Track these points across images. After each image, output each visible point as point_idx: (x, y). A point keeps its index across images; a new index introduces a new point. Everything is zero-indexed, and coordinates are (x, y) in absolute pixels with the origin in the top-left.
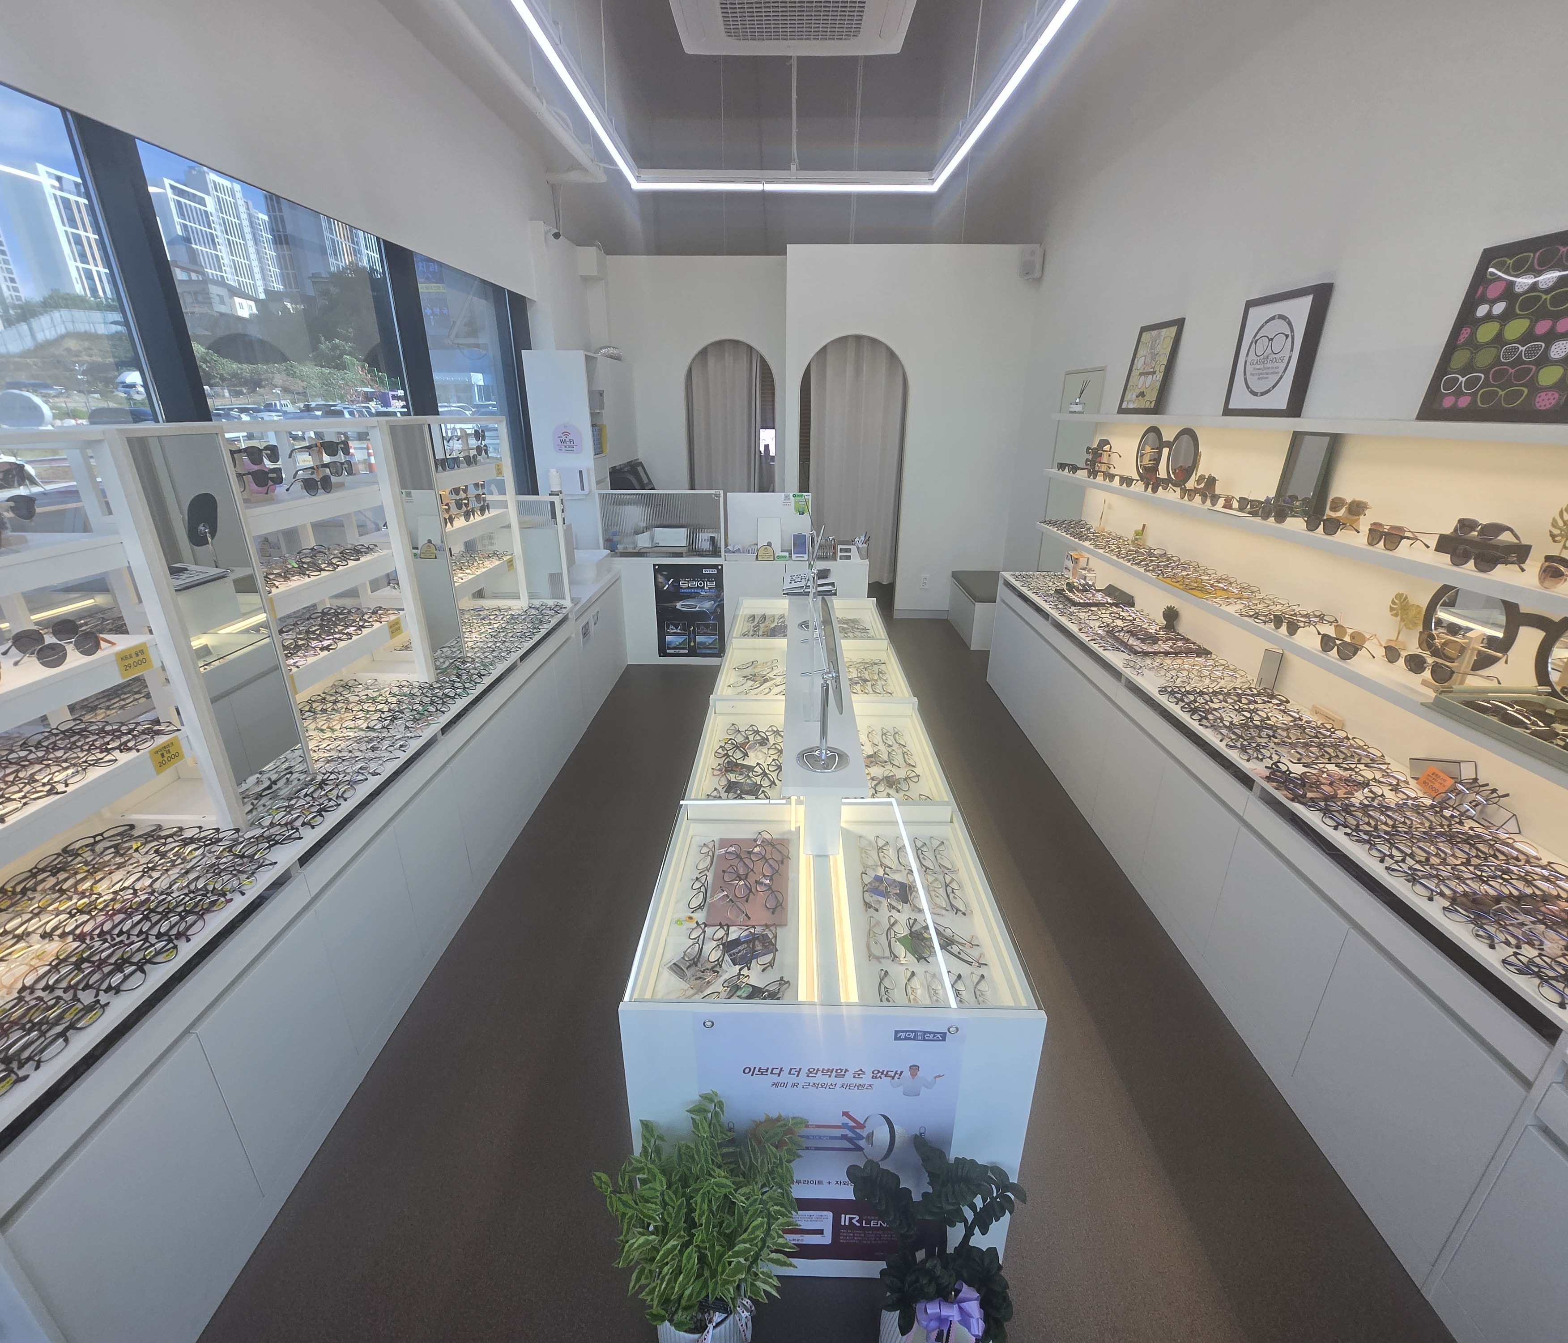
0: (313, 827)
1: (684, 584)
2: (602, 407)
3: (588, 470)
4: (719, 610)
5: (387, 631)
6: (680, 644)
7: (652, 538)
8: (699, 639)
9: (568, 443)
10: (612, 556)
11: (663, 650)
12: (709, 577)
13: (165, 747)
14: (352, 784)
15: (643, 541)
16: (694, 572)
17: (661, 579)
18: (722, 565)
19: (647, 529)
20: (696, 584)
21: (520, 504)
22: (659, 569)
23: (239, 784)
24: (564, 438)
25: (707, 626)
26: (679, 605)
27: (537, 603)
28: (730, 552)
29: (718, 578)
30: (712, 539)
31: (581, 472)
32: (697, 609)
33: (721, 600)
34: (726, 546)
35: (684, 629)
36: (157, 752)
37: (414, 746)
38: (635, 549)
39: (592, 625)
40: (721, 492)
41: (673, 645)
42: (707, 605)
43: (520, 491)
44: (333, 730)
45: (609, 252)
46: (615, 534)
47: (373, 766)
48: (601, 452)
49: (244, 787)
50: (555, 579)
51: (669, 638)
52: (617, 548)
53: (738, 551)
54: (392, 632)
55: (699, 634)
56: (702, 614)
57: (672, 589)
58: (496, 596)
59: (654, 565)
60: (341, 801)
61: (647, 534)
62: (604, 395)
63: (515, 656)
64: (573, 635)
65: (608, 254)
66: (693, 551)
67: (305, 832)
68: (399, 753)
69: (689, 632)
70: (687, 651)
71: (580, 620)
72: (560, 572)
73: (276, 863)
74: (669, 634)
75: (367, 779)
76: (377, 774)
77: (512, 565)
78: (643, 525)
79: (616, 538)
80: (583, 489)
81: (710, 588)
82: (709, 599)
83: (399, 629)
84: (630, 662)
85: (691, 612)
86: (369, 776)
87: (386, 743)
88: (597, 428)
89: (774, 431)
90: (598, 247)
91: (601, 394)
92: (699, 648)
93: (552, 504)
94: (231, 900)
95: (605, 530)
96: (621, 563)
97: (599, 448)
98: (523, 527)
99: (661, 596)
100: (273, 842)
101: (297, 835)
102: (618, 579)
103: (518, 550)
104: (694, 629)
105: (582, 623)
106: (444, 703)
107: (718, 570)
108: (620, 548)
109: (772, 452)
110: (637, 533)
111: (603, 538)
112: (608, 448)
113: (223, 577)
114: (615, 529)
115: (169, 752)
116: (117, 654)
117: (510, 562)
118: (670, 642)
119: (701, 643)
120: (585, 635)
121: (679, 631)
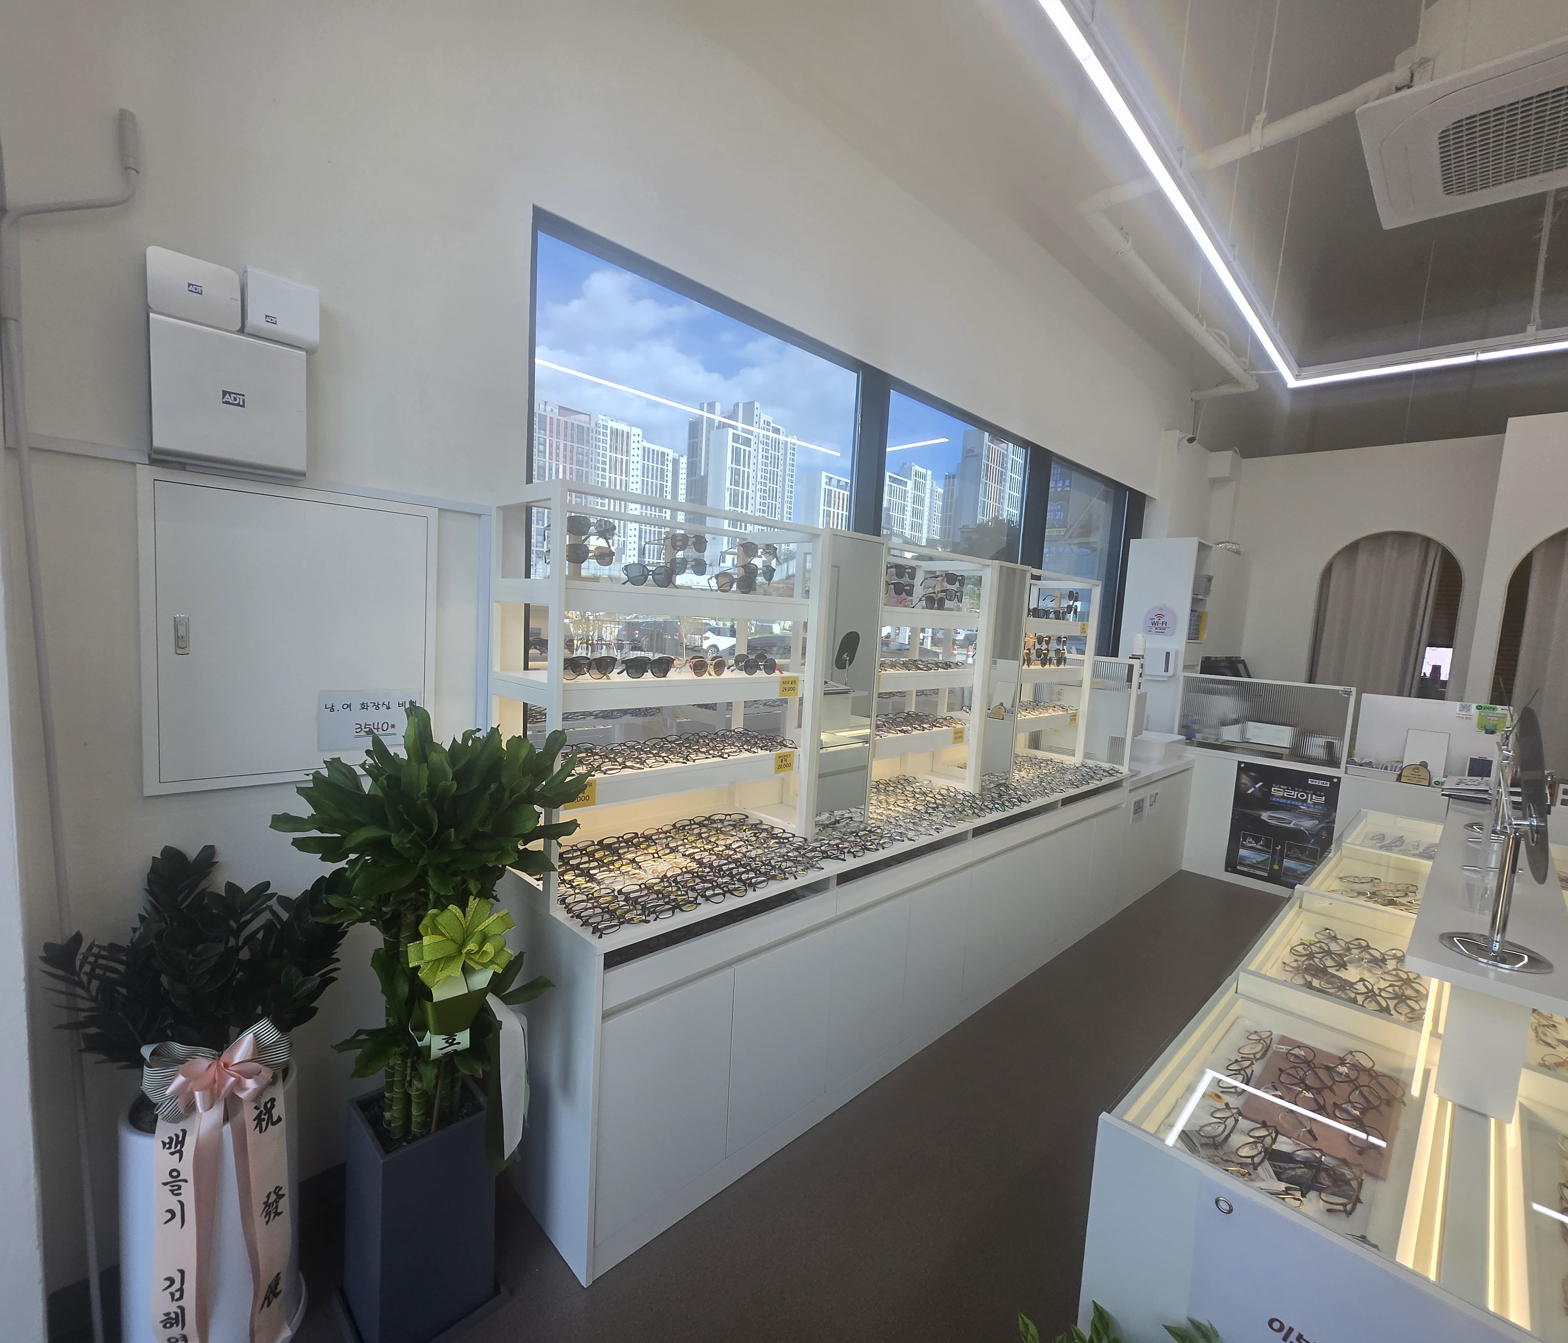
0: (855, 857)
1: (1277, 791)
2: (1207, 592)
3: (1177, 653)
4: (1324, 834)
5: (952, 736)
6: (1259, 863)
7: (1243, 732)
8: (1287, 863)
9: (1160, 625)
10: (1187, 744)
11: (1232, 864)
12: (1316, 790)
13: (785, 756)
14: (892, 839)
15: (1230, 734)
16: (1297, 780)
17: (1245, 780)
18: (1339, 779)
19: (1236, 722)
20: (1295, 794)
21: (1096, 666)
22: (1244, 769)
23: (817, 815)
24: (1156, 620)
25: (1303, 850)
26: (1265, 816)
27: (1091, 763)
28: (1355, 763)
29: (1332, 790)
30: (1330, 746)
31: (1168, 654)
32: (1291, 825)
33: (1330, 822)
34: (1350, 754)
35: (1267, 845)
36: (780, 757)
37: (947, 832)
38: (1217, 740)
39: (1147, 803)
40: (1354, 689)
41: (1247, 862)
42: (1307, 824)
43: (1100, 652)
44: (888, 803)
45: (1245, 455)
46: (1194, 722)
47: (911, 834)
48: (1197, 639)
49: (818, 818)
50: (1116, 743)
51: (1242, 852)
52: (1195, 737)
53: (1370, 764)
54: (955, 738)
55: (1289, 857)
56: (1296, 834)
57: (1259, 795)
58: (1051, 749)
59: (1240, 763)
60: (880, 848)
61: (1236, 728)
62: (1213, 581)
63: (1058, 796)
64: (1124, 806)
65: (1244, 458)
66: (1296, 754)
67: (848, 857)
68: (933, 832)
69: (1275, 851)
70: (1266, 875)
71: (1135, 792)
72: (1123, 737)
73: (823, 869)
74: (1245, 847)
75: (903, 841)
76: (912, 840)
77: (1075, 719)
78: (1234, 716)
79: (1196, 727)
80: (1167, 670)
81: (1315, 804)
82: (1312, 816)
83: (961, 737)
84: (1186, 866)
85: (1281, 827)
86: (905, 839)
87: (925, 823)
88: (1197, 614)
89: (1452, 649)
90: (1236, 452)
91: (1210, 579)
92: (1284, 874)
93: (1131, 667)
94: (788, 879)
95: (1183, 716)
96: (1194, 754)
97: (1194, 633)
98: (1094, 687)
99: (1240, 798)
100: (826, 856)
101: (842, 857)
102: (1188, 769)
103: (1084, 707)
104: (1282, 850)
105: (1138, 796)
106: (982, 810)
107: (1332, 783)
108: (1199, 737)
109: (1444, 675)
110: (1224, 723)
111: (1180, 723)
112: (1205, 636)
113: (847, 693)
114: (1195, 717)
115: (786, 760)
116: (782, 678)
117: (1074, 717)
118: (1244, 858)
119: (1289, 869)
120: (1136, 811)
121: (1259, 847)
